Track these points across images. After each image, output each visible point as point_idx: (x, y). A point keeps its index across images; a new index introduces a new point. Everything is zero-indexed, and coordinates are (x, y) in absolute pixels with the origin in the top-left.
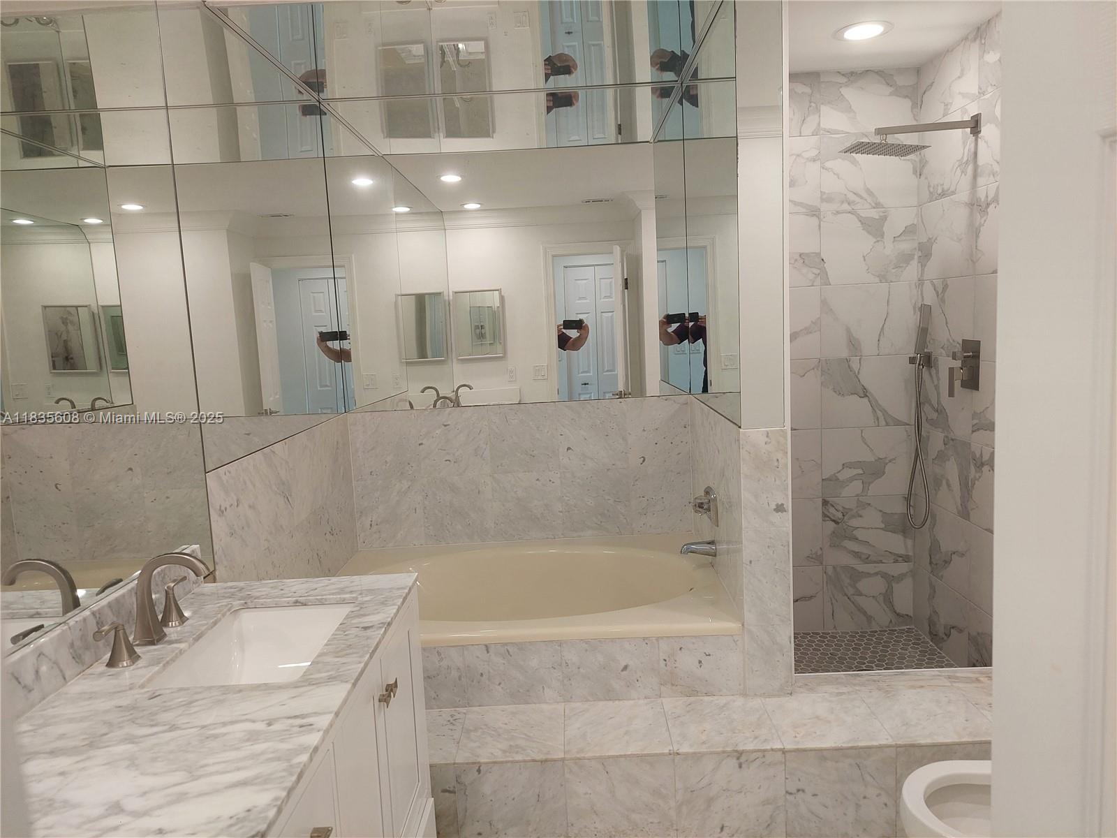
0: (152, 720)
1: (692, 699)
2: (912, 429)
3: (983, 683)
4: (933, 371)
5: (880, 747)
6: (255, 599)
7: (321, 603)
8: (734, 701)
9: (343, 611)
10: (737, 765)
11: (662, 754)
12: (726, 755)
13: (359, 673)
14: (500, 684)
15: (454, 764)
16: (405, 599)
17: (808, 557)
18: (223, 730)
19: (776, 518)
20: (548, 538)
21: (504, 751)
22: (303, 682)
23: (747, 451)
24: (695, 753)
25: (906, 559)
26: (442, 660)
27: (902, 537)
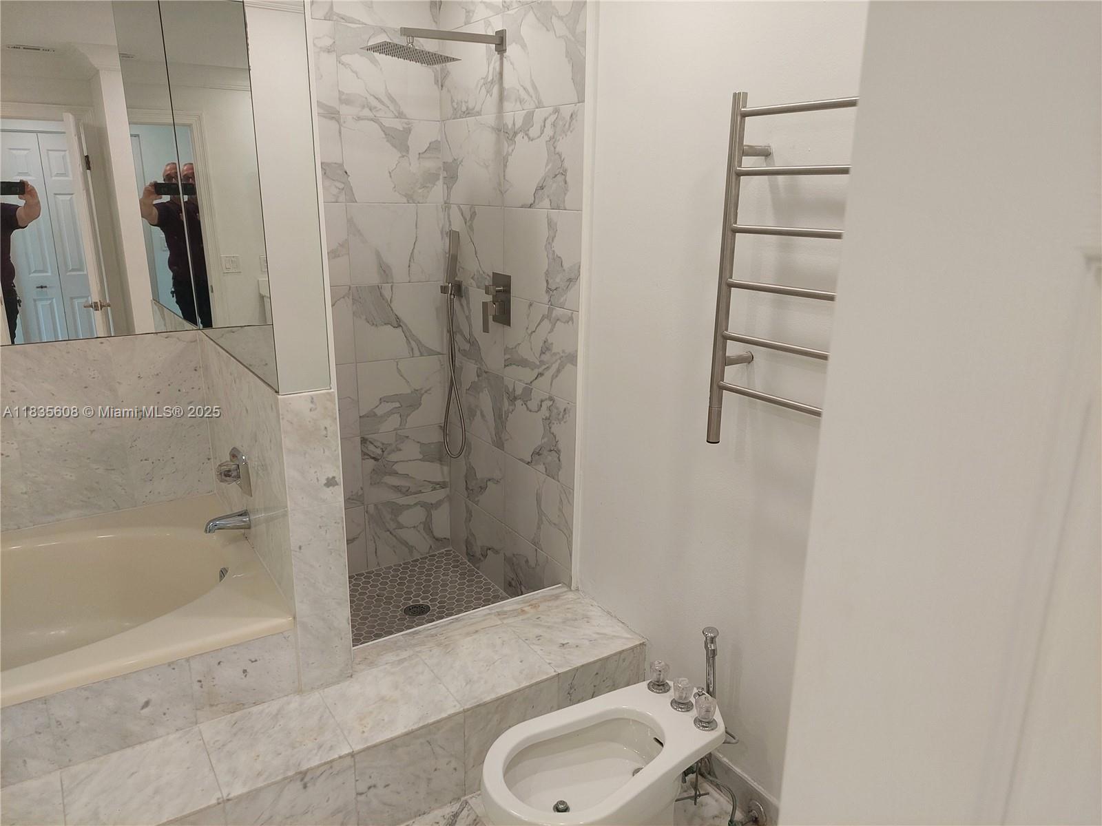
1: (238, 714)
2: (445, 359)
3: (527, 612)
4: (464, 301)
5: (450, 717)
8: (289, 703)
10: (302, 787)
11: (209, 807)
12: (288, 780)
19: (328, 493)
23: (288, 421)
24: (249, 792)
25: (443, 485)
27: (438, 465)
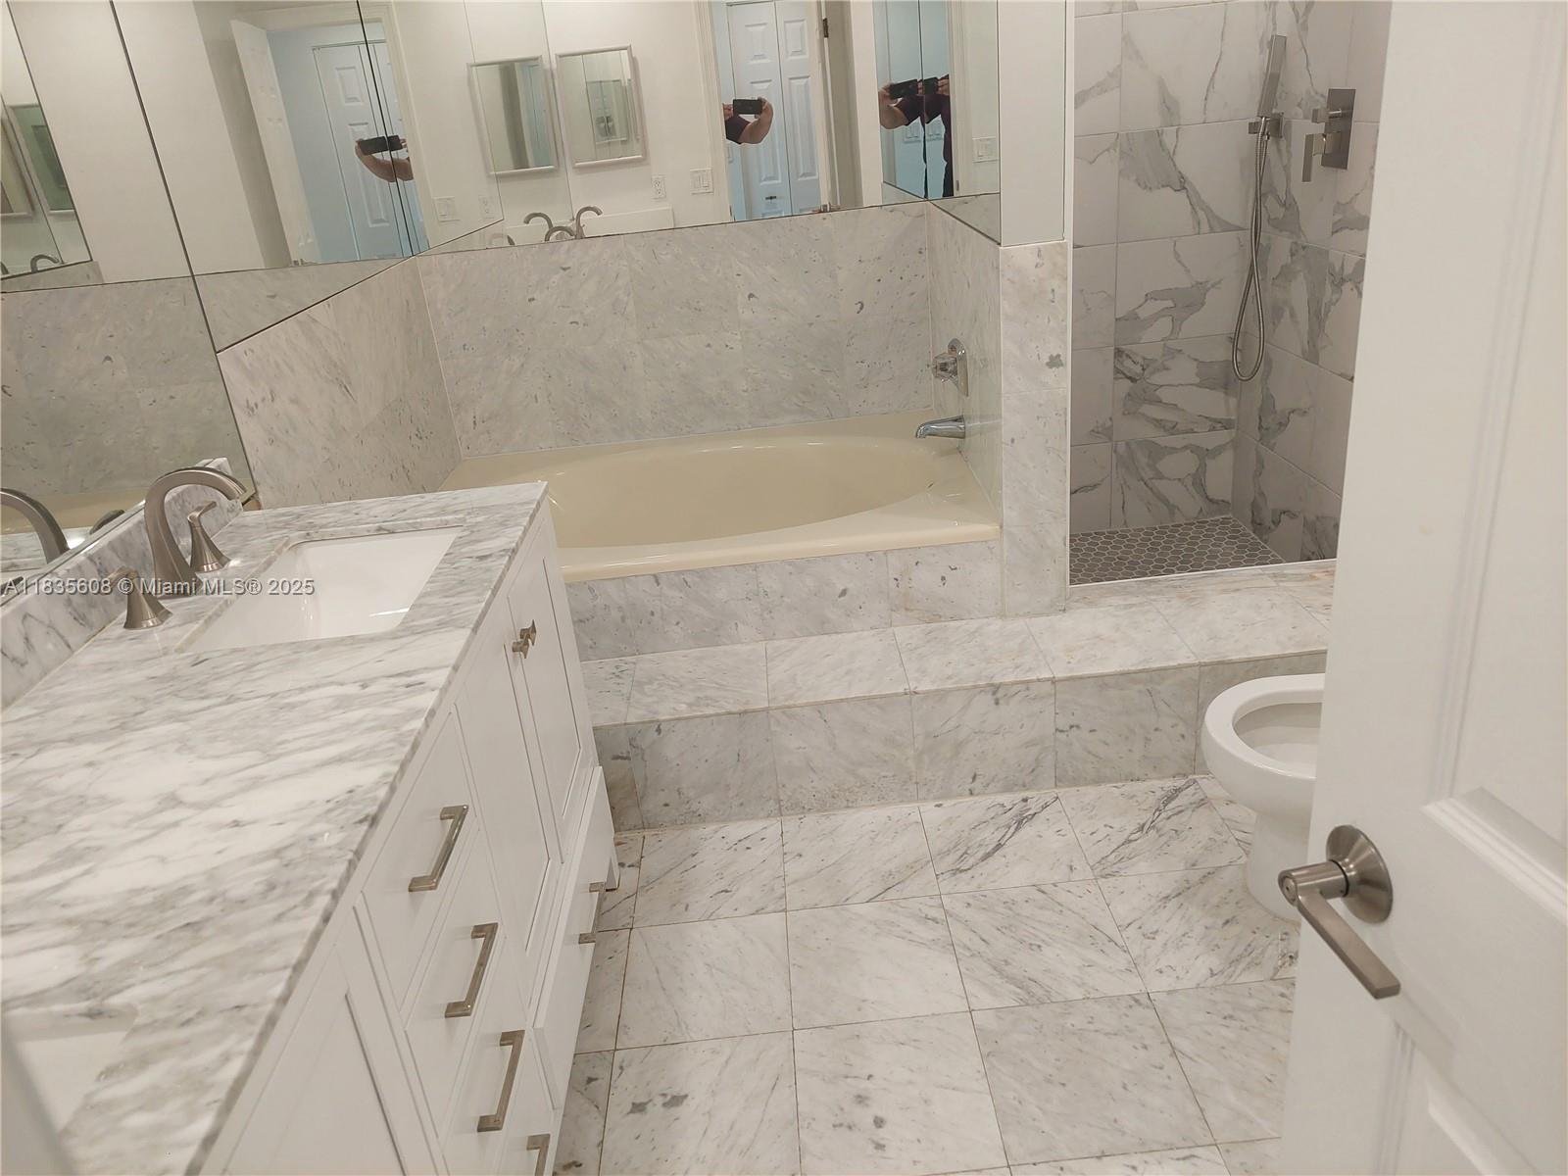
0: (202, 691)
1: (934, 625)
2: (1247, 236)
3: (1318, 579)
4: (1283, 143)
5: (1179, 668)
6: (321, 528)
7: (416, 528)
8: (989, 625)
9: (445, 540)
10: (993, 702)
11: (896, 694)
12: (978, 690)
13: (480, 616)
14: (678, 624)
15: (625, 724)
16: (532, 517)
17: (1093, 431)
18: (302, 697)
19: (1050, 375)
20: (729, 430)
21: (690, 705)
22: (404, 630)
23: (1009, 280)
24: (937, 690)
25: (1227, 425)
26: (595, 597)
27: (1223, 395)
